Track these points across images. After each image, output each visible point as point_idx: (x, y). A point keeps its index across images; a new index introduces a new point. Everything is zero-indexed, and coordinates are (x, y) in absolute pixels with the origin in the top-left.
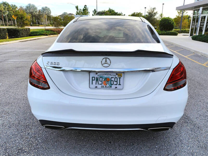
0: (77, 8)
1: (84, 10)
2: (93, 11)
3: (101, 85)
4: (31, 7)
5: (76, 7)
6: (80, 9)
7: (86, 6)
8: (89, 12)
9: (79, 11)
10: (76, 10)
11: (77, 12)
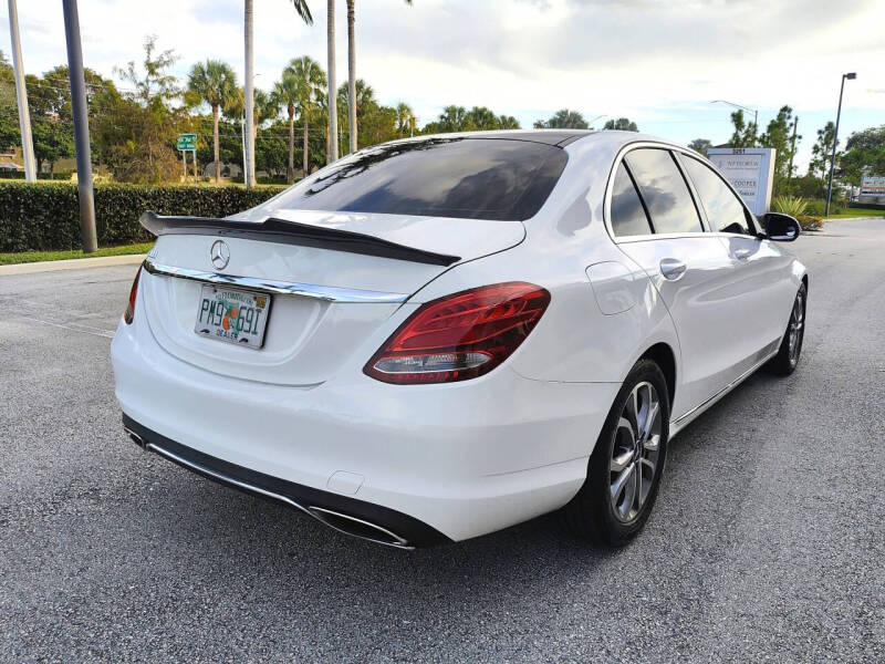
0: (737, 118)
1: (773, 127)
2: (820, 132)
3: (218, 328)
4: (566, 120)
5: (733, 115)
6: (750, 124)
7: (790, 111)
8: (800, 137)
9: (747, 131)
10: (733, 129)
11: (736, 135)
